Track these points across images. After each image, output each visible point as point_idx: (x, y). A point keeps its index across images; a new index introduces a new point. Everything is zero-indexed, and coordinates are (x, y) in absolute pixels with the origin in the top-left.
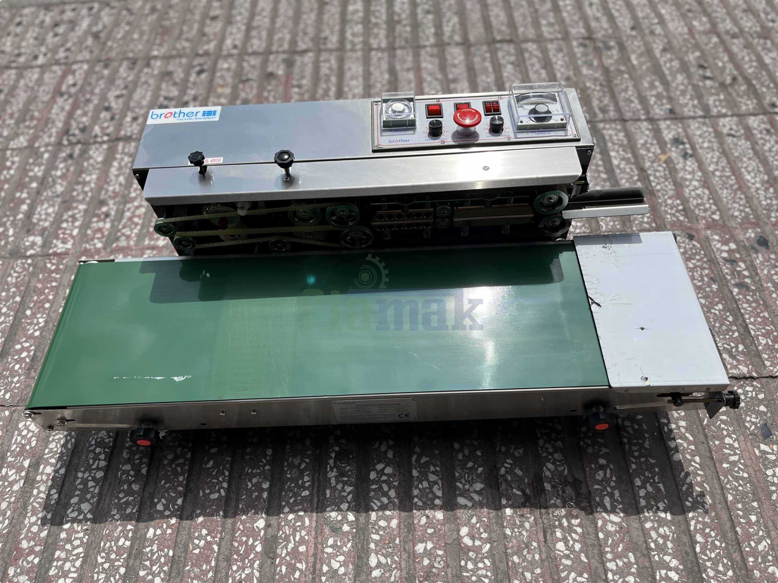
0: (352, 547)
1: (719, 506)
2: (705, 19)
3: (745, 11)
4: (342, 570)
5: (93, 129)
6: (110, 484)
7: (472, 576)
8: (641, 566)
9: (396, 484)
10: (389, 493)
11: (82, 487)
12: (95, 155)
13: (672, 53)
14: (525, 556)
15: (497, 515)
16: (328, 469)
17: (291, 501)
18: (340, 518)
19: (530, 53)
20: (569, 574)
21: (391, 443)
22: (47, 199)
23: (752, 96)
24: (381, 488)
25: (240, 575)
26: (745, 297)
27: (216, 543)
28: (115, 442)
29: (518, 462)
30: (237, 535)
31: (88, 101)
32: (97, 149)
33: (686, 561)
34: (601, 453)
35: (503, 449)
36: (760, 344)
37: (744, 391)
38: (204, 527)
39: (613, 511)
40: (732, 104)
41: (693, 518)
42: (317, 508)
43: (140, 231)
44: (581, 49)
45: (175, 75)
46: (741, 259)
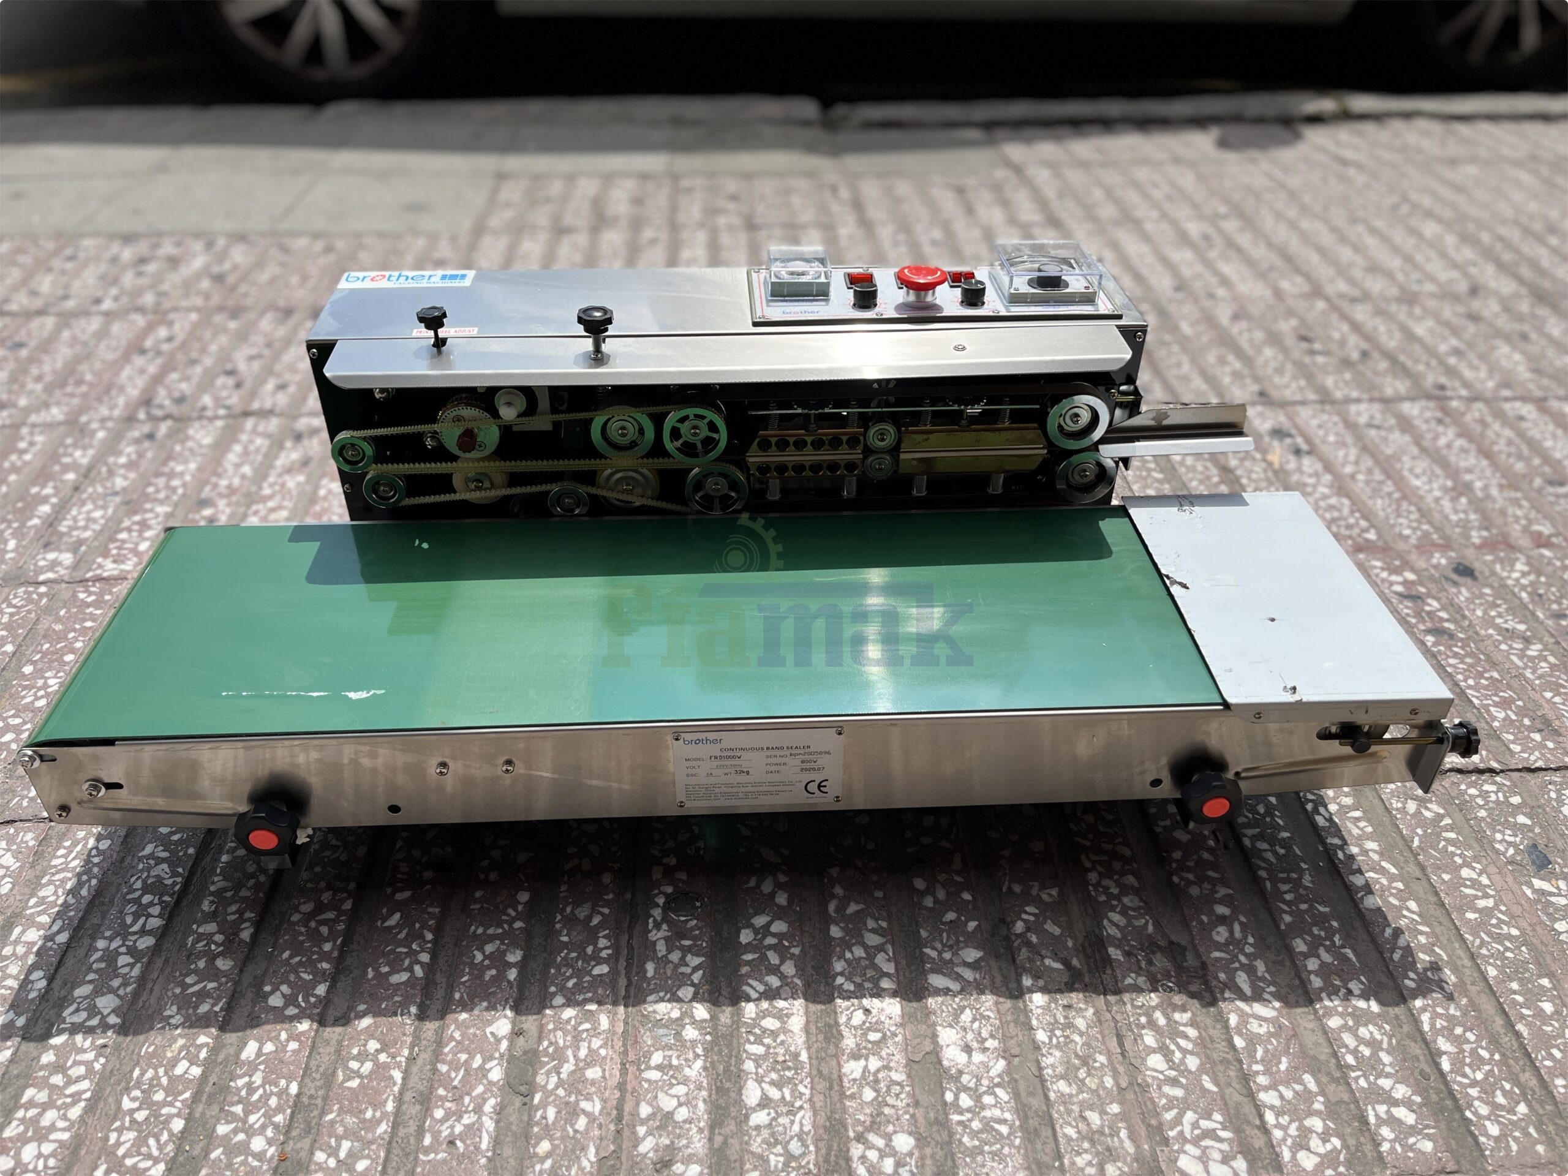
0: (705, 1068)
1: (1473, 989)
3: (1368, 270)
4: (682, 1114)
5: (198, 399)
6: (167, 961)
7: (970, 1120)
8: (1333, 1100)
9: (796, 951)
10: (783, 968)
11: (103, 965)
12: (199, 436)
13: (1251, 322)
14: (1083, 1081)
15: (1015, 1008)
16: (651, 926)
17: (570, 984)
18: (676, 1014)
20: (1181, 1115)
21: (782, 878)
23: (1401, 376)
24: (764, 958)
25: (452, 1127)
26: (1449, 647)
27: (398, 1066)
28: (187, 883)
29: (1050, 911)
30: (446, 1050)
31: (193, 362)
32: (202, 427)
33: (1426, 1090)
34: (1218, 896)
35: (1017, 888)
36: (1495, 718)
37: (1481, 791)
38: (372, 1037)
39: (1257, 997)
40: (1366, 385)
41: (1424, 1009)
42: (626, 997)
46: (1429, 595)
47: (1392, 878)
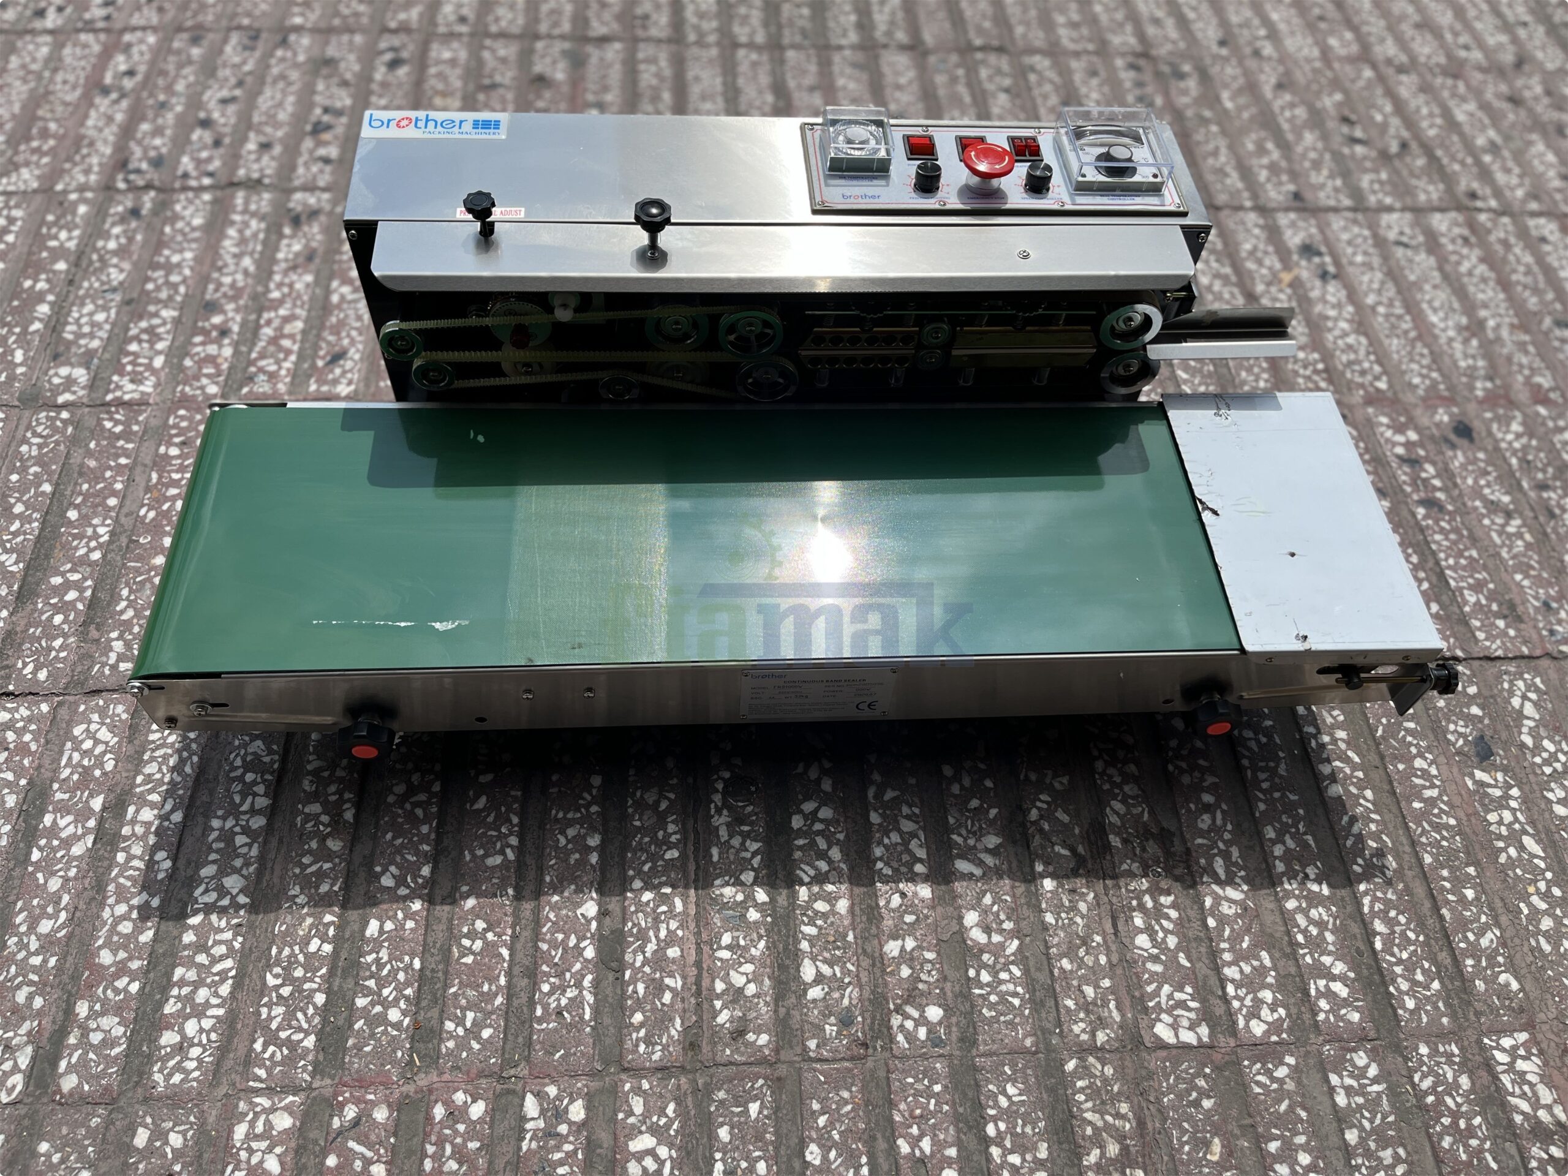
0: (768, 948)
1: (1409, 873)
2: (1349, 35)
3: (1418, 26)
4: (751, 989)
5: (178, 162)
6: (281, 841)
7: (989, 994)
8: (1283, 974)
9: (841, 836)
10: (830, 853)
11: (222, 845)
12: (187, 213)
13: (1294, 93)
14: (1082, 959)
15: (1028, 891)
16: (713, 812)
17: (646, 868)
18: (740, 897)
19: (1039, 73)
20: (1159, 988)
21: (827, 765)
22: (92, 295)
23: (1436, 177)
24: (813, 844)
25: (558, 1000)
26: (1437, 522)
27: (505, 944)
28: (284, 761)
29: (1060, 799)
30: (544, 930)
31: (163, 106)
32: (190, 202)
33: (1359, 966)
34: (1205, 784)
35: (1033, 777)
36: (1466, 603)
38: (478, 917)
39: (1230, 881)
40: (1401, 188)
41: (1366, 893)
42: (696, 881)
43: (297, 364)
44: (1132, 74)
45: (342, 65)
46: (1427, 459)
47: (1354, 767)
